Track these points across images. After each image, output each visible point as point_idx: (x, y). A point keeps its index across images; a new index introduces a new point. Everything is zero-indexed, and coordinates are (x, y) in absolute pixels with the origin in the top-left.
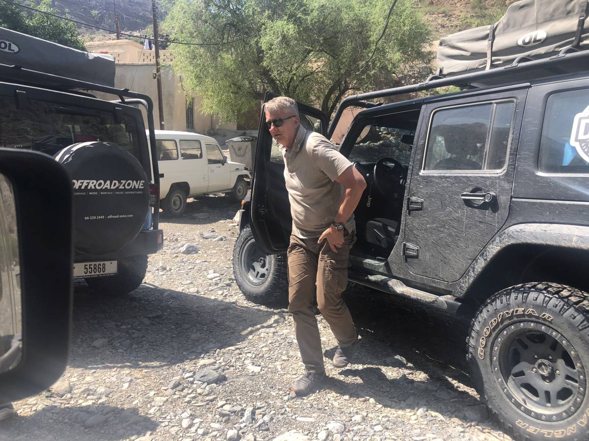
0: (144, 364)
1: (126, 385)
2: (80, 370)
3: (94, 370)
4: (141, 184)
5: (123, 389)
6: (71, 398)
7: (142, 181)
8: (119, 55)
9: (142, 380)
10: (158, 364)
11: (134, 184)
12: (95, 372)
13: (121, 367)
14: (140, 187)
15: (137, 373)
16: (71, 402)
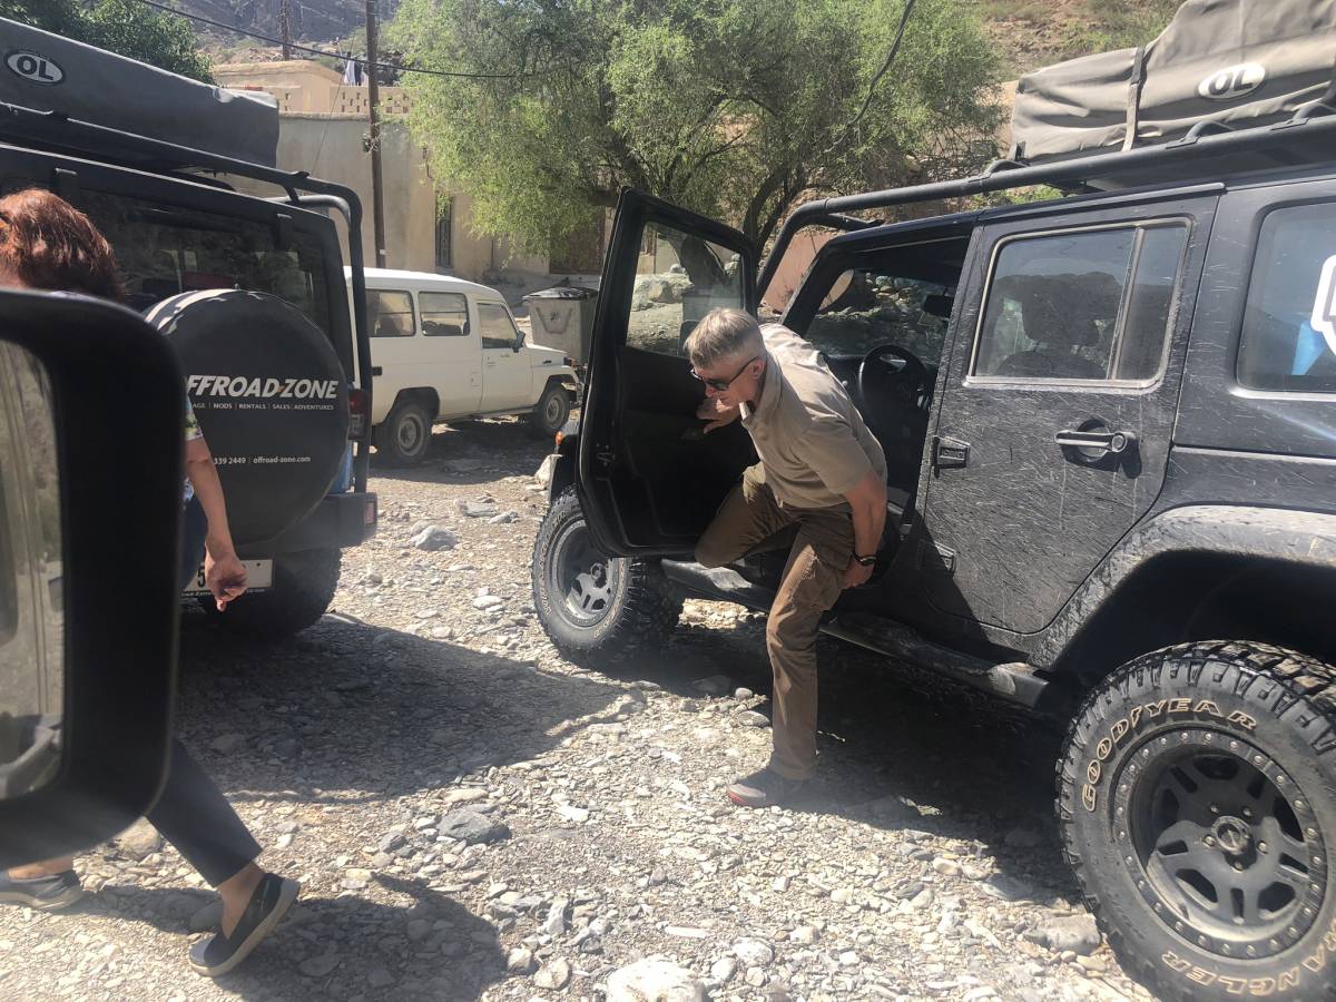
0: (325, 794)
1: (284, 840)
4: (331, 389)
5: (278, 846)
6: (161, 863)
7: (333, 383)
8: (287, 95)
9: (321, 830)
10: (357, 794)
11: (315, 388)
13: (274, 799)
14: (328, 396)
15: (309, 814)
16: (160, 873)
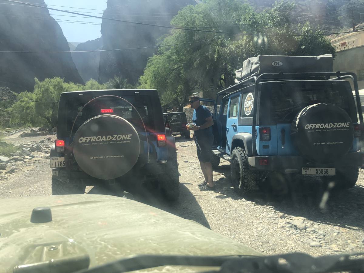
1: (335, 234)
2: (312, 222)
3: (319, 223)
5: (333, 235)
6: (305, 232)
7: (348, 123)
8: (353, 42)
11: (343, 125)
12: (320, 224)
14: (347, 126)
15: (342, 230)
